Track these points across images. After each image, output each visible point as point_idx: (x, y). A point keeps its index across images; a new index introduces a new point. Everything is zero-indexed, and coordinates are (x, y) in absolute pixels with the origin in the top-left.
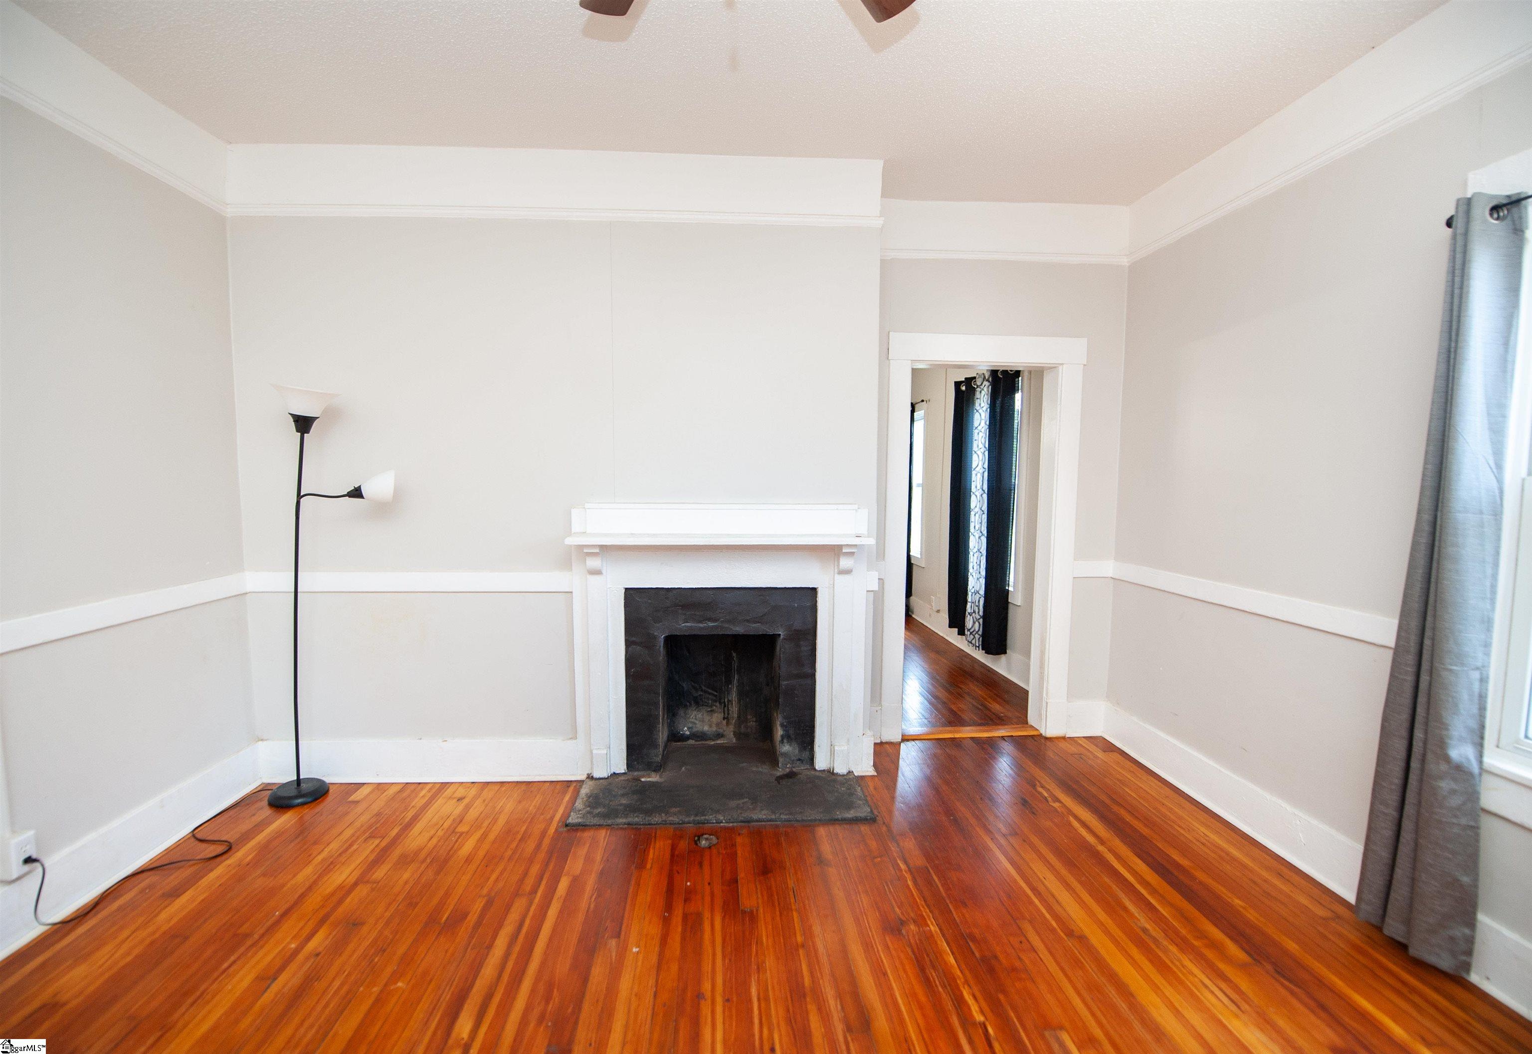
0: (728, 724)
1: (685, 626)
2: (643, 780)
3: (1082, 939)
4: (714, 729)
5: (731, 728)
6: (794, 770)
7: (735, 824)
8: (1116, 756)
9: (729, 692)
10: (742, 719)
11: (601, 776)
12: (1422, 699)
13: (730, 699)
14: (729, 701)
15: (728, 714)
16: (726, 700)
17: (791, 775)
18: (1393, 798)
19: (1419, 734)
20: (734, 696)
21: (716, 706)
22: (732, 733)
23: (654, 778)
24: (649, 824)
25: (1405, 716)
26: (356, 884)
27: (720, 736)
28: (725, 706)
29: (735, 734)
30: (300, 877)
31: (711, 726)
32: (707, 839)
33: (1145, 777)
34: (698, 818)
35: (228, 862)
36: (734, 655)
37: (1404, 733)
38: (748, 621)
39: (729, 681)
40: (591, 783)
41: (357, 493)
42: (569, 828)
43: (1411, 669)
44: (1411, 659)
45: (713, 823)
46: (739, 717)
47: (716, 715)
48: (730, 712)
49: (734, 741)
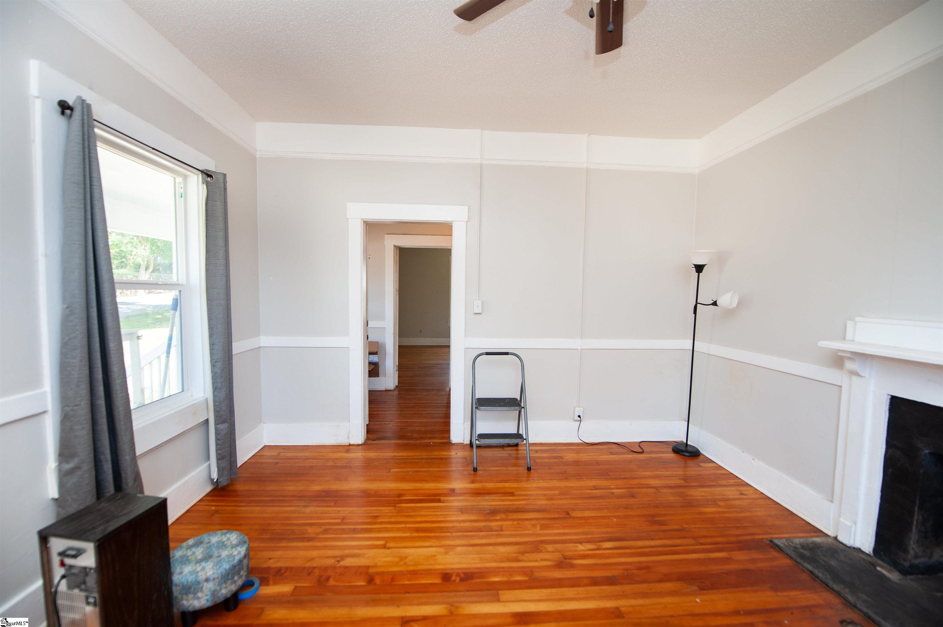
2: (878, 568)
11: (844, 543)
26: (653, 487)
30: (644, 473)
35: (635, 456)
40: (834, 542)
41: (715, 304)
42: (771, 543)
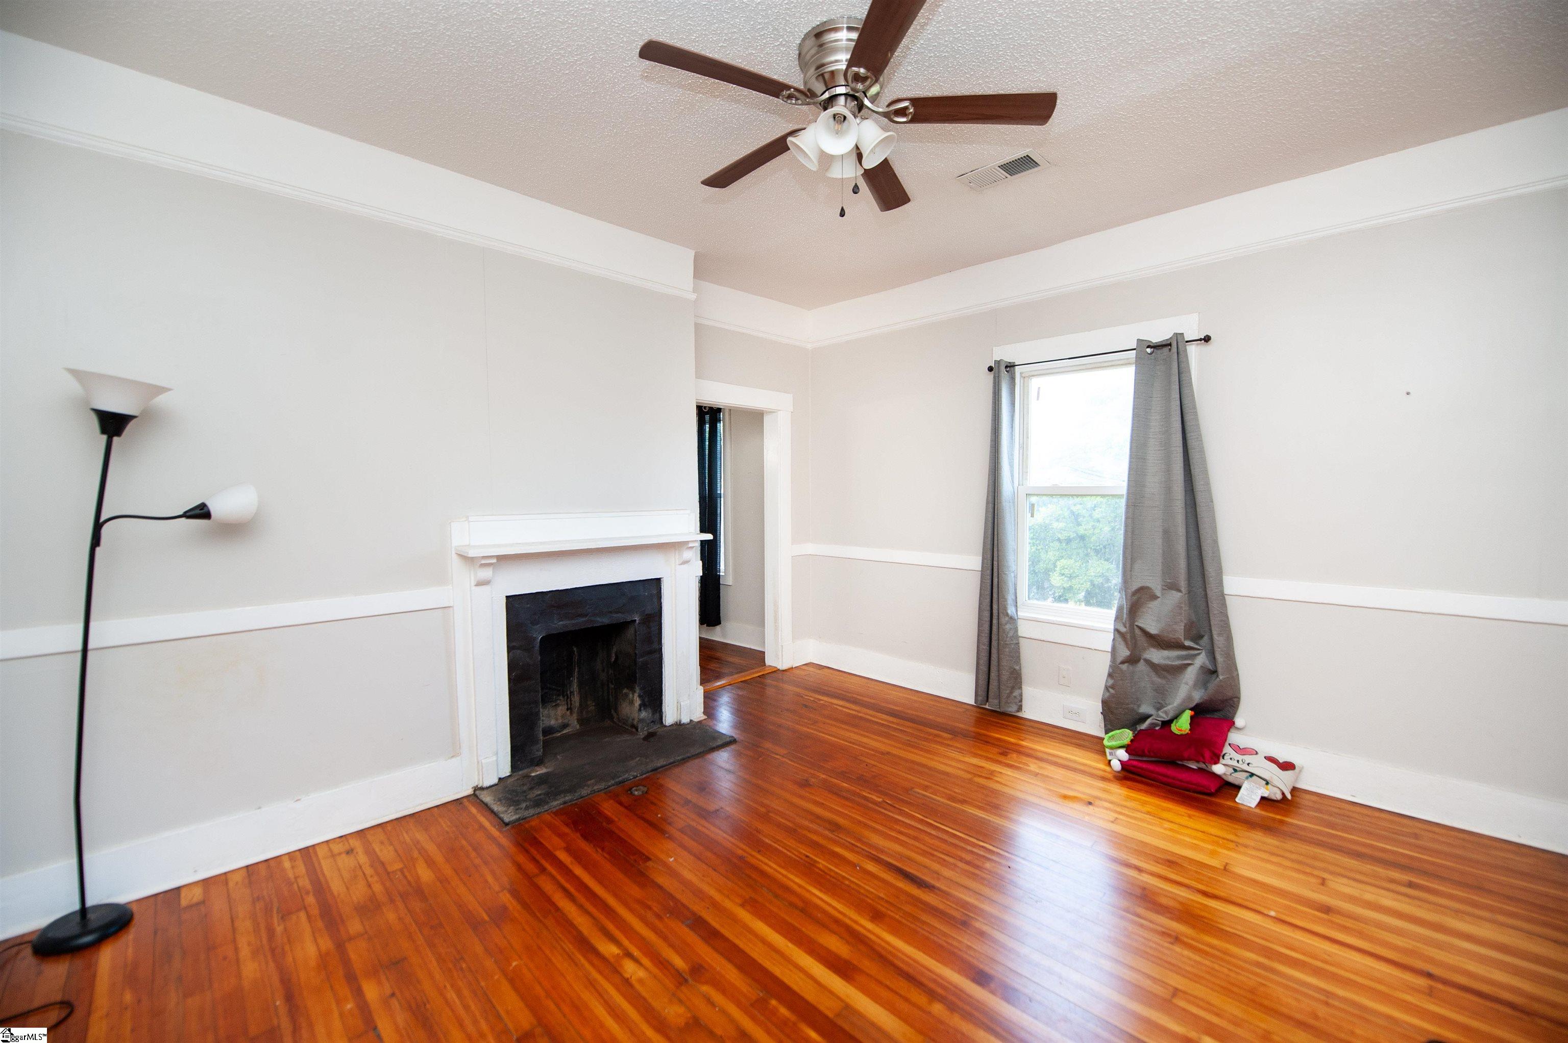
0: (571, 713)
1: (559, 624)
2: (533, 774)
3: (888, 753)
4: (560, 721)
5: (575, 716)
6: (650, 731)
7: (647, 775)
8: (826, 670)
9: (570, 683)
10: (583, 706)
11: (492, 784)
12: (995, 590)
13: (572, 690)
14: (571, 692)
15: (571, 704)
16: (568, 693)
17: (651, 735)
18: (985, 640)
19: (995, 607)
20: (575, 687)
21: (560, 700)
22: (576, 721)
23: (540, 771)
24: (581, 798)
25: (988, 600)
27: (565, 726)
28: (568, 698)
29: (578, 720)
31: (557, 719)
32: (636, 790)
33: (849, 676)
34: (617, 780)
36: (575, 649)
37: (989, 608)
38: (611, 612)
39: (570, 674)
41: (201, 511)
42: (512, 825)
43: (989, 577)
44: (989, 572)
45: (631, 779)
46: (581, 705)
47: (560, 708)
48: (572, 702)
49: (578, 727)
